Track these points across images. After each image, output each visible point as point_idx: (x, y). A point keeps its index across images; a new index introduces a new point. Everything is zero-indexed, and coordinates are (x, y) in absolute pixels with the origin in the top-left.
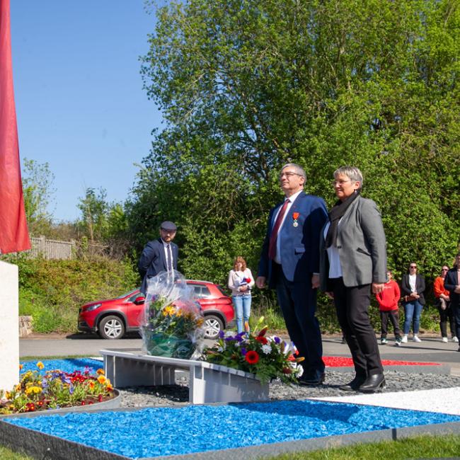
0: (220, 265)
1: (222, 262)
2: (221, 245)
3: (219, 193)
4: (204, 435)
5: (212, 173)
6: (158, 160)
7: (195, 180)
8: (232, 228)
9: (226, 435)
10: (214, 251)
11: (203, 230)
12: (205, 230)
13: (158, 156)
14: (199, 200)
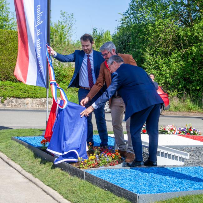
0: (163, 74)
1: (164, 73)
2: (164, 63)
3: (165, 36)
4: (159, 184)
5: (161, 24)
6: (132, 14)
7: (152, 28)
8: (170, 54)
9: (167, 185)
10: (160, 66)
11: (155, 55)
12: (156, 54)
13: (132, 12)
14: (153, 38)
